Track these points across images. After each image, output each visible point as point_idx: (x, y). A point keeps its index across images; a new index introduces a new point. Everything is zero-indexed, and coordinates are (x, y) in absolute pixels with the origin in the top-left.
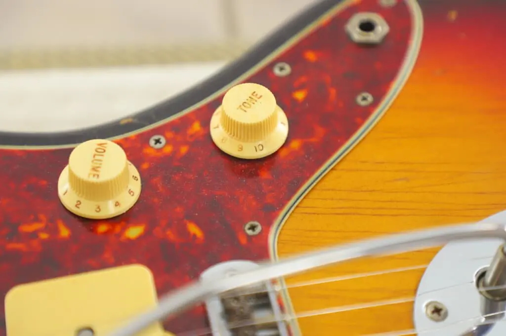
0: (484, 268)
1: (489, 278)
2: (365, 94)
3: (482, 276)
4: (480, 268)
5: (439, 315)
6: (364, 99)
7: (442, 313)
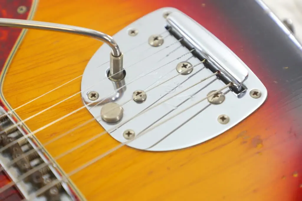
0: (108, 69)
1: (112, 72)
2: (21, 7)
3: (109, 73)
4: (106, 70)
5: (95, 97)
6: (22, 9)
7: (96, 95)
